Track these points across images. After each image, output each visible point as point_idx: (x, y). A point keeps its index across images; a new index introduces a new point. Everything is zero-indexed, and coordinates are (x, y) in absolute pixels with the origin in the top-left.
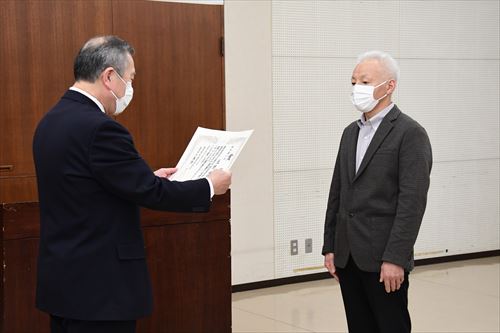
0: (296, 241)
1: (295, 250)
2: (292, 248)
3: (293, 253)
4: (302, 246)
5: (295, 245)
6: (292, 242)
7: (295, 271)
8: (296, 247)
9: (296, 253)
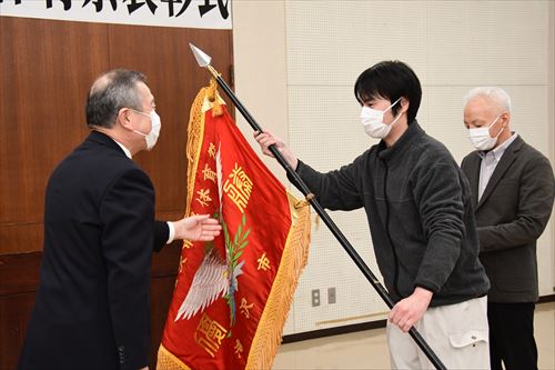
0: (318, 291)
1: (316, 301)
2: (314, 298)
3: (314, 305)
4: (324, 297)
5: (316, 295)
6: (314, 292)
7: (317, 324)
8: (318, 298)
9: (318, 304)
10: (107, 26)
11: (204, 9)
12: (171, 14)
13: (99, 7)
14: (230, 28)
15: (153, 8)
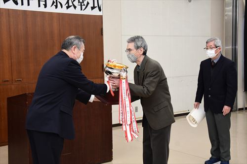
10: (59, 14)
11: (93, 8)
12: (81, 10)
13: (56, 7)
14: (101, 15)
15: (75, 7)
